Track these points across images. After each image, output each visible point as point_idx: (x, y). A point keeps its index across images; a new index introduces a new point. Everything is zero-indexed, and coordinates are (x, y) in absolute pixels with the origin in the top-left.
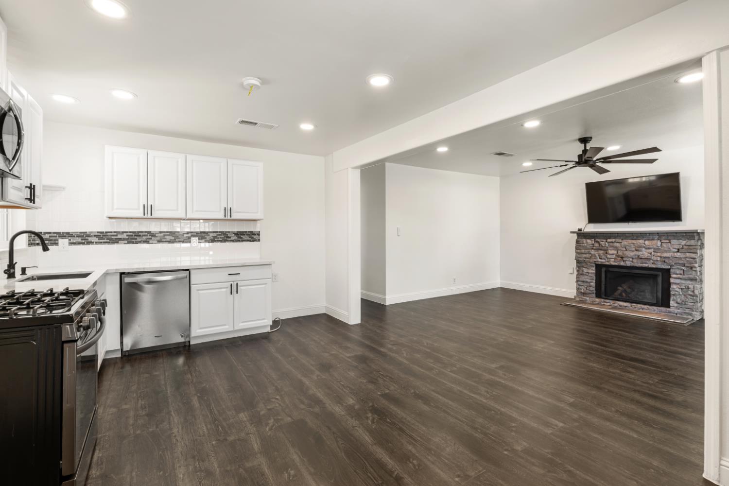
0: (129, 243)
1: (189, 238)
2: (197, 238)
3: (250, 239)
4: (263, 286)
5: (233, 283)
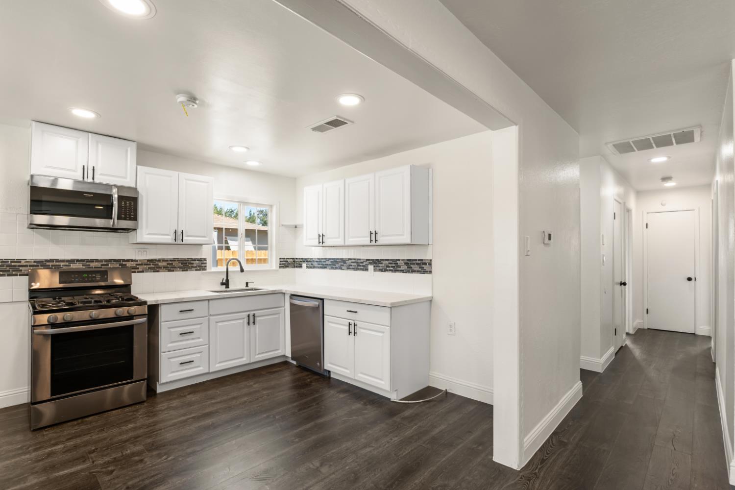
0: (332, 268)
1: (367, 265)
2: (373, 266)
3: (420, 269)
4: (381, 334)
5: (352, 322)
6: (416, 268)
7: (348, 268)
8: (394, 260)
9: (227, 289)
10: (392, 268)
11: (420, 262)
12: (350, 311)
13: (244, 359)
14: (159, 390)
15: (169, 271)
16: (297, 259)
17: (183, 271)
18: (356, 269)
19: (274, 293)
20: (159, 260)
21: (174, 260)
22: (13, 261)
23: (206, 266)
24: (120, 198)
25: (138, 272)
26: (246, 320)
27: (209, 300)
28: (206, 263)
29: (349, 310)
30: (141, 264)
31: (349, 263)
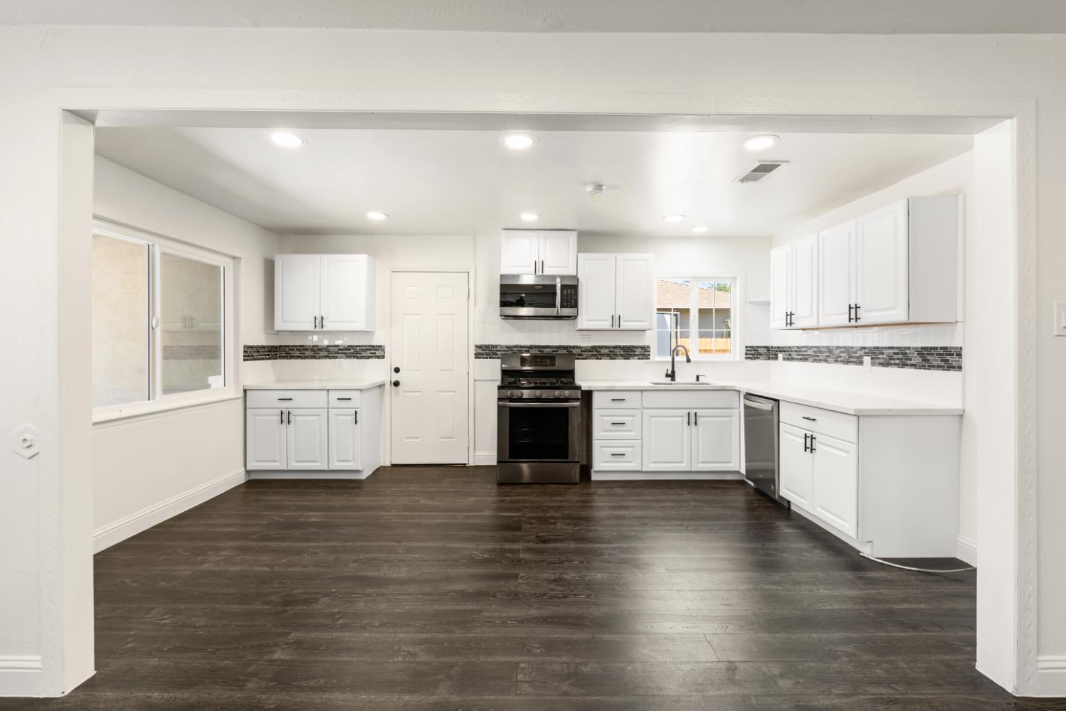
0: (815, 361)
1: (861, 357)
2: (869, 358)
4: (844, 454)
5: (809, 434)
6: (936, 360)
7: (836, 361)
8: (901, 348)
9: (673, 382)
10: (897, 362)
11: (942, 352)
12: (808, 419)
13: (684, 465)
14: (594, 477)
15: (611, 359)
16: (772, 347)
17: (625, 359)
18: (848, 362)
19: (723, 390)
20: (602, 347)
21: (616, 347)
22: (493, 346)
23: (649, 355)
24: (563, 287)
25: (582, 359)
26: (686, 419)
27: (642, 391)
28: (649, 351)
29: (806, 416)
30: (585, 351)
31: (837, 352)
